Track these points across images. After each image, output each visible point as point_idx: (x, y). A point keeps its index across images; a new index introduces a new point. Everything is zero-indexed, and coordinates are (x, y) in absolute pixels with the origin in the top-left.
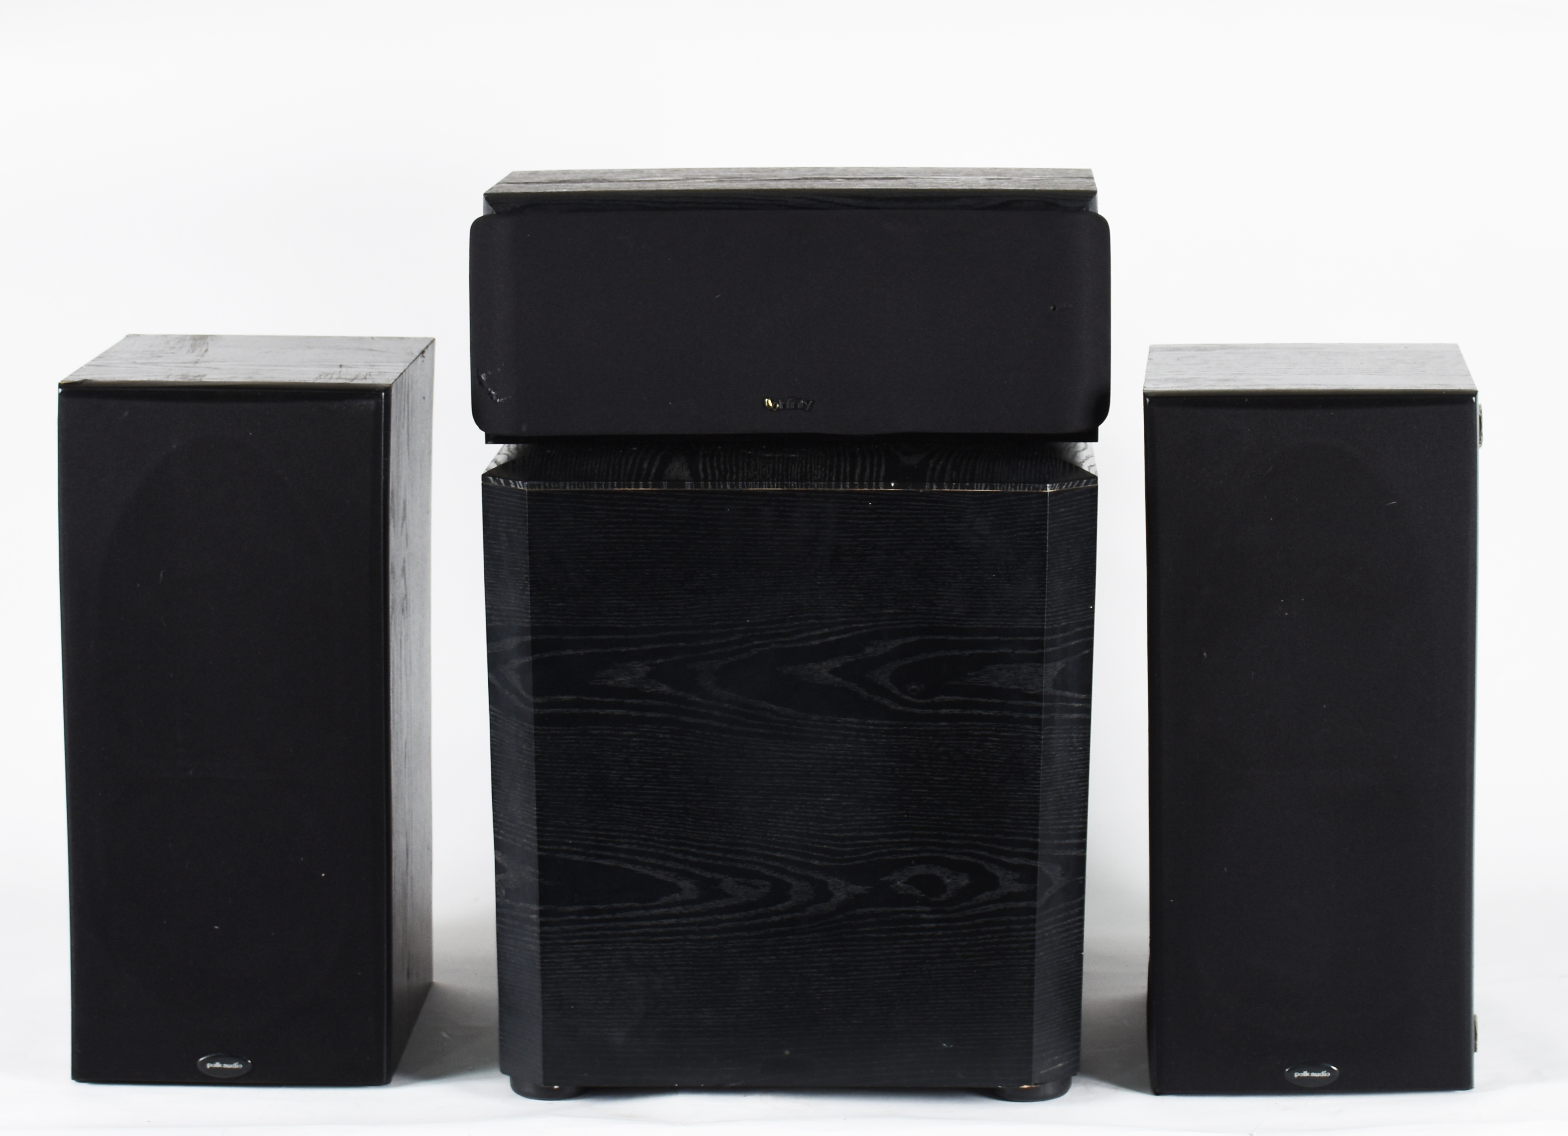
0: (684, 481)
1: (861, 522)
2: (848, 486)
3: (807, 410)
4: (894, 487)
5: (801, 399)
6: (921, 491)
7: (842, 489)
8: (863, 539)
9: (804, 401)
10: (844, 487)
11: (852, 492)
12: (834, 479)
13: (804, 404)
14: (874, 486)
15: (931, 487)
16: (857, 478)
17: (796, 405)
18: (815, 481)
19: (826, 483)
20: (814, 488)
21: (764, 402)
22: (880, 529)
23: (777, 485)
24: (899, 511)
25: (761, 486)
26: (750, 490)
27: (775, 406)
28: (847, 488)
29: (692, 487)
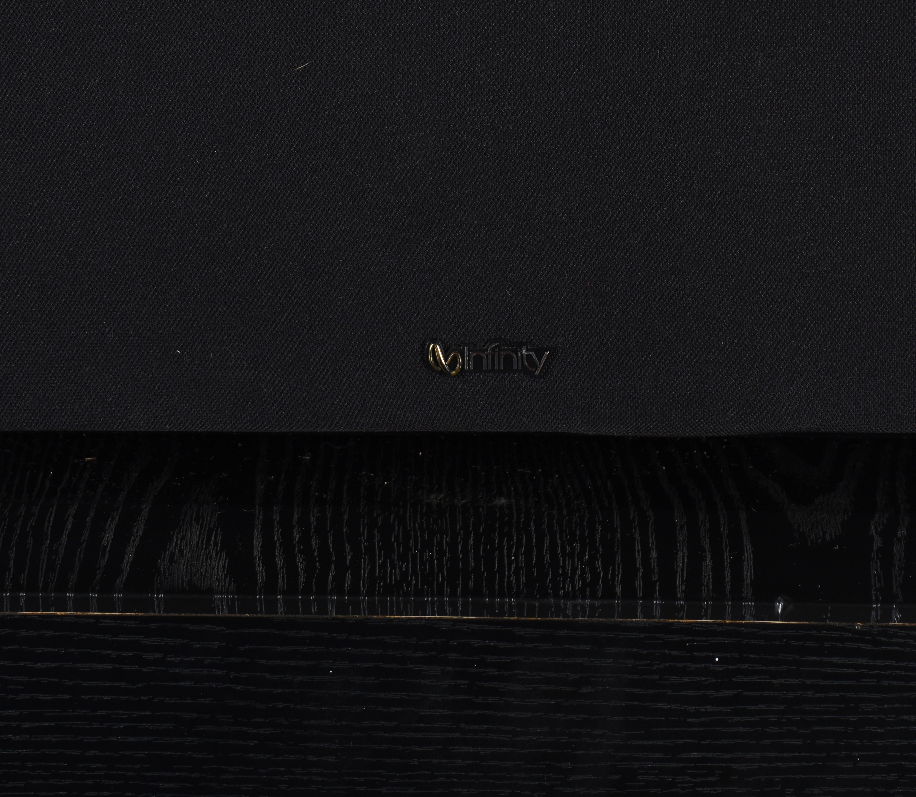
0: (211, 591)
1: (692, 709)
2: (657, 612)
3: (537, 373)
4: (783, 617)
5: (521, 345)
6: (858, 626)
7: (639, 620)
8: (694, 755)
9: (527, 350)
10: (648, 613)
11: (667, 629)
12: (618, 590)
13: (529, 357)
14: (729, 610)
15: (887, 617)
16: (680, 588)
17: (508, 360)
18: (566, 596)
19: (597, 603)
20: (565, 615)
21: (424, 352)
22: (741, 729)
23: (465, 605)
24: (795, 681)
25: (420, 608)
26: (390, 620)
27: (453, 364)
28: (655, 617)
29: (231, 610)
